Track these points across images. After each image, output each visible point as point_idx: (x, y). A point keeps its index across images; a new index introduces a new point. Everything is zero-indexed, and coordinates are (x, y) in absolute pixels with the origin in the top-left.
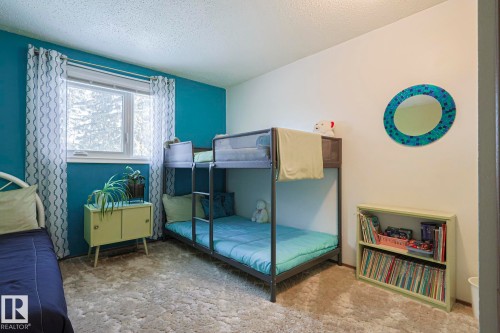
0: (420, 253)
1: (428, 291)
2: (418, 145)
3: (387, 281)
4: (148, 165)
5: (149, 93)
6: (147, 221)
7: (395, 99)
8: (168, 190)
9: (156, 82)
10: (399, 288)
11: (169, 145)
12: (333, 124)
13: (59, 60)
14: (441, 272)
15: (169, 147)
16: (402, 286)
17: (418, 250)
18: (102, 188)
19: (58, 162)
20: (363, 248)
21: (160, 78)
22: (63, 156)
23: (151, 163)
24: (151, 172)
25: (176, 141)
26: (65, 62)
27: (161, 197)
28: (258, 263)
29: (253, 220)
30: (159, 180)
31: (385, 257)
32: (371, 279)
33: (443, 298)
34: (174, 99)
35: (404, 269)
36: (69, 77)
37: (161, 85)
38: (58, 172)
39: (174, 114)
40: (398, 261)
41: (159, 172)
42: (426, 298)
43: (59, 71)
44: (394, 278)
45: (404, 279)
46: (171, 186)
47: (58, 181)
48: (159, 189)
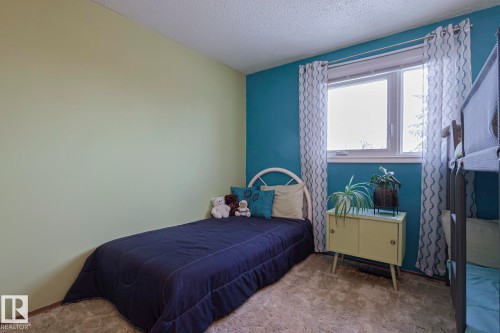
4: (420, 164)
9: (432, 41)
13: (320, 69)
18: (343, 190)
19: (319, 162)
22: (324, 156)
23: (423, 161)
24: (423, 174)
26: (326, 67)
36: (330, 81)
38: (319, 171)
43: (320, 77)
47: (319, 180)
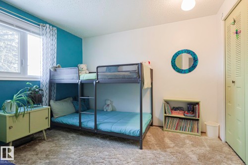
0: (189, 116)
1: (192, 130)
2: (185, 73)
3: (176, 130)
4: (39, 81)
5: (39, 34)
6: (46, 118)
7: (176, 54)
8: (52, 97)
9: (45, 28)
10: (181, 131)
11: (55, 69)
12: (149, 62)
14: (197, 122)
15: (55, 70)
16: (182, 130)
17: (189, 115)
20: (166, 117)
21: (48, 25)
24: (41, 86)
25: (59, 67)
27: (49, 102)
28: (132, 132)
29: (105, 110)
30: (47, 91)
31: (175, 120)
32: (170, 130)
33: (198, 132)
34: (56, 40)
35: (183, 123)
37: (48, 30)
39: (56, 50)
40: (181, 120)
41: (48, 86)
42: (191, 133)
44: (179, 128)
45: (183, 127)
46: (54, 94)
48: (47, 97)
